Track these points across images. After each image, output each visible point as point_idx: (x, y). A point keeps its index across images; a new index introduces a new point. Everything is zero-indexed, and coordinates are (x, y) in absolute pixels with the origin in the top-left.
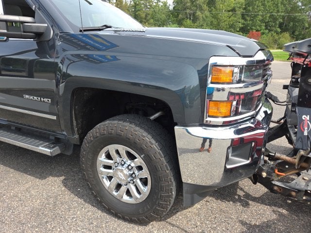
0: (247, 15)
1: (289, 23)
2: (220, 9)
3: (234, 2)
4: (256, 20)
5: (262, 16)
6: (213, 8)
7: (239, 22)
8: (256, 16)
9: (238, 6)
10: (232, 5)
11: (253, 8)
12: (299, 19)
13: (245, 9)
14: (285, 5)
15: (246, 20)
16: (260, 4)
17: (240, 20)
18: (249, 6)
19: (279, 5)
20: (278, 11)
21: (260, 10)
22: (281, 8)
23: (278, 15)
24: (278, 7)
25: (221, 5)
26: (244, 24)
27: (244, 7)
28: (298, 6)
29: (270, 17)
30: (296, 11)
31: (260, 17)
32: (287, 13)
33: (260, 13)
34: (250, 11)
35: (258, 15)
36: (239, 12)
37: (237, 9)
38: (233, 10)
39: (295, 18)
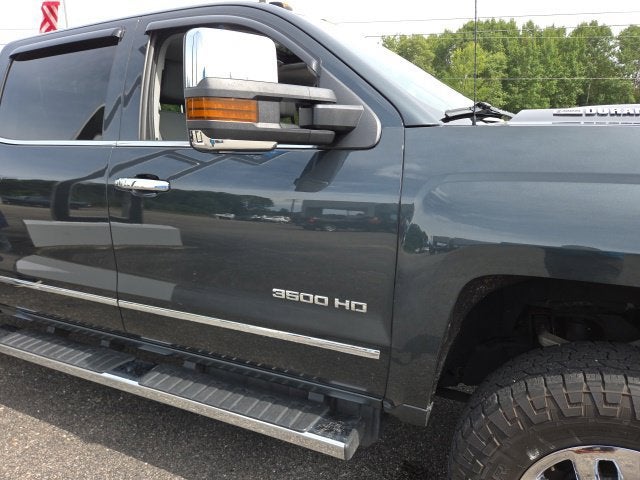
0: (513, 82)
1: (597, 95)
2: (459, 74)
3: (485, 60)
4: (532, 92)
5: (543, 83)
6: (444, 71)
7: (499, 97)
8: (530, 84)
9: (495, 65)
10: (483, 66)
11: (524, 69)
12: (616, 88)
13: (507, 71)
14: (585, 63)
15: (511, 92)
16: (537, 61)
17: (500, 93)
18: (515, 66)
19: (575, 62)
20: (573, 74)
21: (537, 73)
22: (578, 66)
23: (573, 81)
24: (571, 67)
25: (462, 66)
26: (507, 100)
27: (505, 67)
28: (613, 64)
29: (558, 85)
30: (609, 74)
31: (539, 86)
32: (591, 76)
33: (539, 78)
34: (517, 74)
35: (535, 81)
36: (497, 78)
37: (492, 71)
38: (485, 74)
39: (607, 85)
